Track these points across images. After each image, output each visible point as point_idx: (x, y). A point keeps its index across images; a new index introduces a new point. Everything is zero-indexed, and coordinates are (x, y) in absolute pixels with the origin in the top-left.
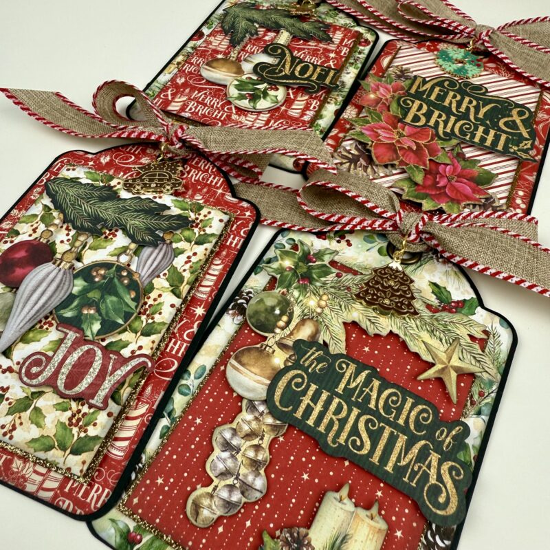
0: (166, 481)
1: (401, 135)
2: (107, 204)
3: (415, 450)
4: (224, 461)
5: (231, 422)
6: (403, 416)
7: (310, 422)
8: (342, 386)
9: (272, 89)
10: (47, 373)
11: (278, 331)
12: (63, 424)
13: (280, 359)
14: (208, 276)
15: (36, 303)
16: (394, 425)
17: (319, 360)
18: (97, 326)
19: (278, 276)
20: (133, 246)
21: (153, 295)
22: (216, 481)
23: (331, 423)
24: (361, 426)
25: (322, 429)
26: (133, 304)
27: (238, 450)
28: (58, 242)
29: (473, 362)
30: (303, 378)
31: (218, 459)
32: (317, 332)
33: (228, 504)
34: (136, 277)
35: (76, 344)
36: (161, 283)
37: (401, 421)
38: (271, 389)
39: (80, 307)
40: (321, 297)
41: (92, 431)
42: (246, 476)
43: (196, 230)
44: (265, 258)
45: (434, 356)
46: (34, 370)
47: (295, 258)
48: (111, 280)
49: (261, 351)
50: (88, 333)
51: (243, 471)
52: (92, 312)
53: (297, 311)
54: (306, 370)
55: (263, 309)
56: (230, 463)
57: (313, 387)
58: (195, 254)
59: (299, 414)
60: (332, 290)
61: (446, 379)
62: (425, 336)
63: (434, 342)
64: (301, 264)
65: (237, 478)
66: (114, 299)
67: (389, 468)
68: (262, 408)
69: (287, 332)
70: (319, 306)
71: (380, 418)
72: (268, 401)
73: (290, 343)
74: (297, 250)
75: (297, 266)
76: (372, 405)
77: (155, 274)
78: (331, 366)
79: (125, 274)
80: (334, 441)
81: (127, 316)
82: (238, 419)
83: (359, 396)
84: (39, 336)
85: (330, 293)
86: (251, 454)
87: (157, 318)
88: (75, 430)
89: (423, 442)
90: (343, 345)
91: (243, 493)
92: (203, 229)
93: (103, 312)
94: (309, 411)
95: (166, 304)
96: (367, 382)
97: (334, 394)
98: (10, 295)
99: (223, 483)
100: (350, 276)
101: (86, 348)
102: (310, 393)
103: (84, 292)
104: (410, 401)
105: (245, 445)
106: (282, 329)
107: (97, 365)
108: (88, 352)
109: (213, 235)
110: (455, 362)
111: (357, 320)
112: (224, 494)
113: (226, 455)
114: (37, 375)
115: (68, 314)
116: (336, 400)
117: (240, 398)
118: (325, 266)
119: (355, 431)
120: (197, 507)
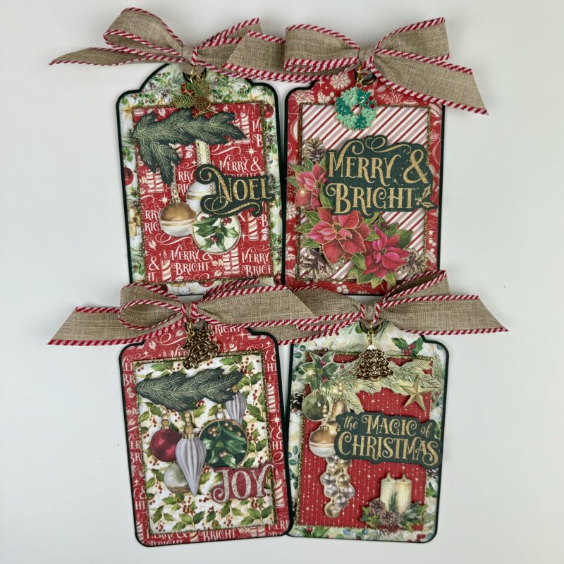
0: (310, 508)
1: (338, 228)
2: (185, 386)
3: (413, 444)
4: (331, 488)
5: (325, 470)
6: (403, 430)
7: (362, 454)
8: (369, 429)
9: (226, 222)
10: (227, 494)
11: (325, 416)
12: (250, 509)
13: (333, 430)
14: (270, 397)
15: (193, 464)
16: (400, 437)
17: (352, 421)
18: (233, 460)
19: (309, 383)
20: (219, 406)
21: (249, 427)
22: (332, 498)
23: (371, 449)
24: (385, 444)
25: (368, 454)
26: (243, 439)
27: (335, 481)
28: (174, 422)
29: (429, 385)
30: (349, 435)
31: (328, 489)
32: (345, 406)
33: (342, 504)
34: (234, 423)
35: (230, 475)
36: (249, 418)
37: (403, 433)
38: (336, 447)
39: (217, 455)
40: (338, 384)
41: (266, 506)
42: (344, 490)
43: (247, 375)
44: (294, 367)
45: (408, 391)
47: (312, 367)
48: (222, 431)
49: (322, 431)
50: (231, 465)
51: (341, 488)
52: (225, 454)
53: (329, 399)
54: (348, 430)
55: (311, 407)
56: (334, 488)
57: (356, 437)
58: (256, 391)
59: (355, 453)
60: (342, 378)
61: (418, 402)
62: (401, 382)
63: (406, 384)
64: (318, 369)
65: (340, 492)
66: (231, 441)
67: (404, 457)
68: (336, 458)
69: (330, 414)
70: (340, 391)
71: (393, 436)
72: (338, 453)
73: (334, 419)
74: (312, 361)
75: (317, 372)
76: (387, 432)
77: (242, 415)
78: (360, 422)
79: (227, 425)
80: (376, 457)
81: (245, 447)
82: (328, 468)
83: (379, 431)
84: (207, 477)
85: (342, 380)
86: (341, 480)
87: (260, 438)
88: (258, 509)
89: (416, 439)
90: (361, 407)
91: (346, 497)
92: (250, 372)
93: (231, 451)
94: (358, 449)
95: (259, 429)
96: (381, 421)
97: (367, 436)
98: (174, 465)
99: (335, 498)
100: (348, 364)
101: (236, 474)
102: (355, 440)
103: (213, 446)
104: (404, 421)
105: (337, 477)
106: (327, 413)
107: (248, 478)
108: (239, 475)
109: (258, 374)
110: (420, 390)
111: (362, 389)
112: (338, 501)
113: (330, 486)
114: (223, 497)
115: (214, 461)
116: (369, 438)
117: (324, 459)
118: (332, 364)
119: (383, 448)
120: (330, 512)
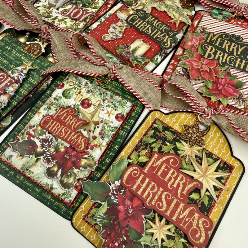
4: (113, 30)
5: (116, 23)
8: (147, 20)
10: (68, 13)
13: (131, 12)
16: (159, 29)
17: (142, 14)
22: (110, 34)
23: (142, 27)
24: (150, 28)
25: (139, 27)
27: (117, 29)
30: (137, 17)
31: (111, 30)
32: (144, 8)
33: (112, 38)
35: (76, 8)
37: (161, 29)
38: (128, 18)
42: (117, 34)
45: (175, 17)
46: (65, 13)
51: (117, 33)
54: (138, 15)
56: (114, 31)
59: (134, 24)
61: (176, 22)
62: (174, 13)
63: (176, 14)
65: (115, 34)
67: (154, 37)
68: (124, 22)
69: (135, 7)
70: (146, 3)
71: (155, 28)
72: (127, 21)
73: (135, 9)
76: (154, 25)
78: (145, 16)
80: (142, 30)
81: (89, 4)
82: (118, 23)
83: (151, 22)
86: (120, 30)
91: (116, 37)
96: (154, 20)
97: (144, 21)
101: (78, 9)
102: (138, 20)
104: (164, 25)
105: (119, 28)
107: (81, 13)
110: (180, 19)
111: (155, 7)
112: (112, 36)
116: (145, 23)
117: (119, 19)
120: (104, 37)
